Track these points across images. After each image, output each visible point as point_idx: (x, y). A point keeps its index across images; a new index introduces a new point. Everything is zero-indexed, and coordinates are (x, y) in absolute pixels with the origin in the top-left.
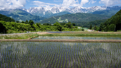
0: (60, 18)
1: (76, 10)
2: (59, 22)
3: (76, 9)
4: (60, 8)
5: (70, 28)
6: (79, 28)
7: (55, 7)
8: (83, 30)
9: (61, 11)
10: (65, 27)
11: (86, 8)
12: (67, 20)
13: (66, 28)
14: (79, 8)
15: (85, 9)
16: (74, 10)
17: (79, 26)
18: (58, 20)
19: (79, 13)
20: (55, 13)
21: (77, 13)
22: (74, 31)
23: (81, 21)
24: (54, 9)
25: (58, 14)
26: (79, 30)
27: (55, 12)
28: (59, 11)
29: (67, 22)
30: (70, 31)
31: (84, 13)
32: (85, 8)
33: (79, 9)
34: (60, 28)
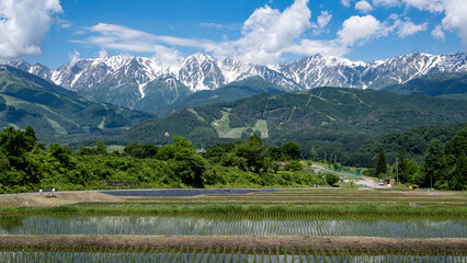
0: (225, 116)
1: (314, 76)
2: (221, 135)
3: (312, 66)
4: (225, 62)
5: (257, 172)
6: (319, 168)
7: (201, 59)
8: (332, 181)
9: (231, 76)
10: (228, 164)
11: (364, 65)
12: (262, 128)
13: (234, 171)
14: (329, 63)
15: (360, 68)
16: (302, 76)
17: (320, 158)
18: (215, 124)
19: (327, 91)
20: (201, 87)
21: (315, 91)
22: (277, 187)
23: (338, 133)
24: (196, 70)
25: (217, 92)
26: (309, 181)
27: (201, 81)
28: (221, 79)
29: (265, 135)
30: (256, 187)
31: (354, 91)
32: (357, 64)
33: (326, 70)
34: (193, 168)
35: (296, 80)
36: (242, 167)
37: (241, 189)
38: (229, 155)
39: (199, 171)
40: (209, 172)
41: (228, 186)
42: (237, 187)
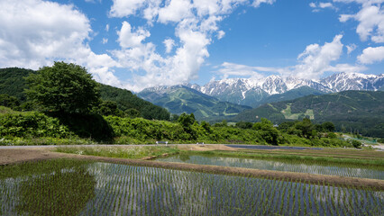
0: (288, 107)
1: (341, 84)
2: (286, 117)
3: (339, 79)
4: (287, 79)
5: (308, 138)
6: (347, 137)
7: (274, 78)
8: (356, 145)
9: (291, 86)
10: (291, 133)
11: (374, 76)
12: (310, 114)
13: (295, 137)
14: (350, 76)
15: (371, 78)
16: (333, 85)
17: (347, 131)
18: (283, 111)
19: (350, 92)
20: (275, 92)
21: (342, 93)
22: (321, 147)
23: (359, 117)
24: (271, 84)
25: (283, 95)
26: (341, 144)
27: (274, 89)
28: (286, 88)
29: (312, 117)
30: (308, 146)
31: (368, 92)
32: (370, 76)
33: (349, 81)
34: (272, 135)
35: (330, 87)
36: (299, 135)
37: (299, 147)
38: (292, 128)
39: (275, 136)
40: (281, 137)
41: (291, 145)
42: (296, 146)
